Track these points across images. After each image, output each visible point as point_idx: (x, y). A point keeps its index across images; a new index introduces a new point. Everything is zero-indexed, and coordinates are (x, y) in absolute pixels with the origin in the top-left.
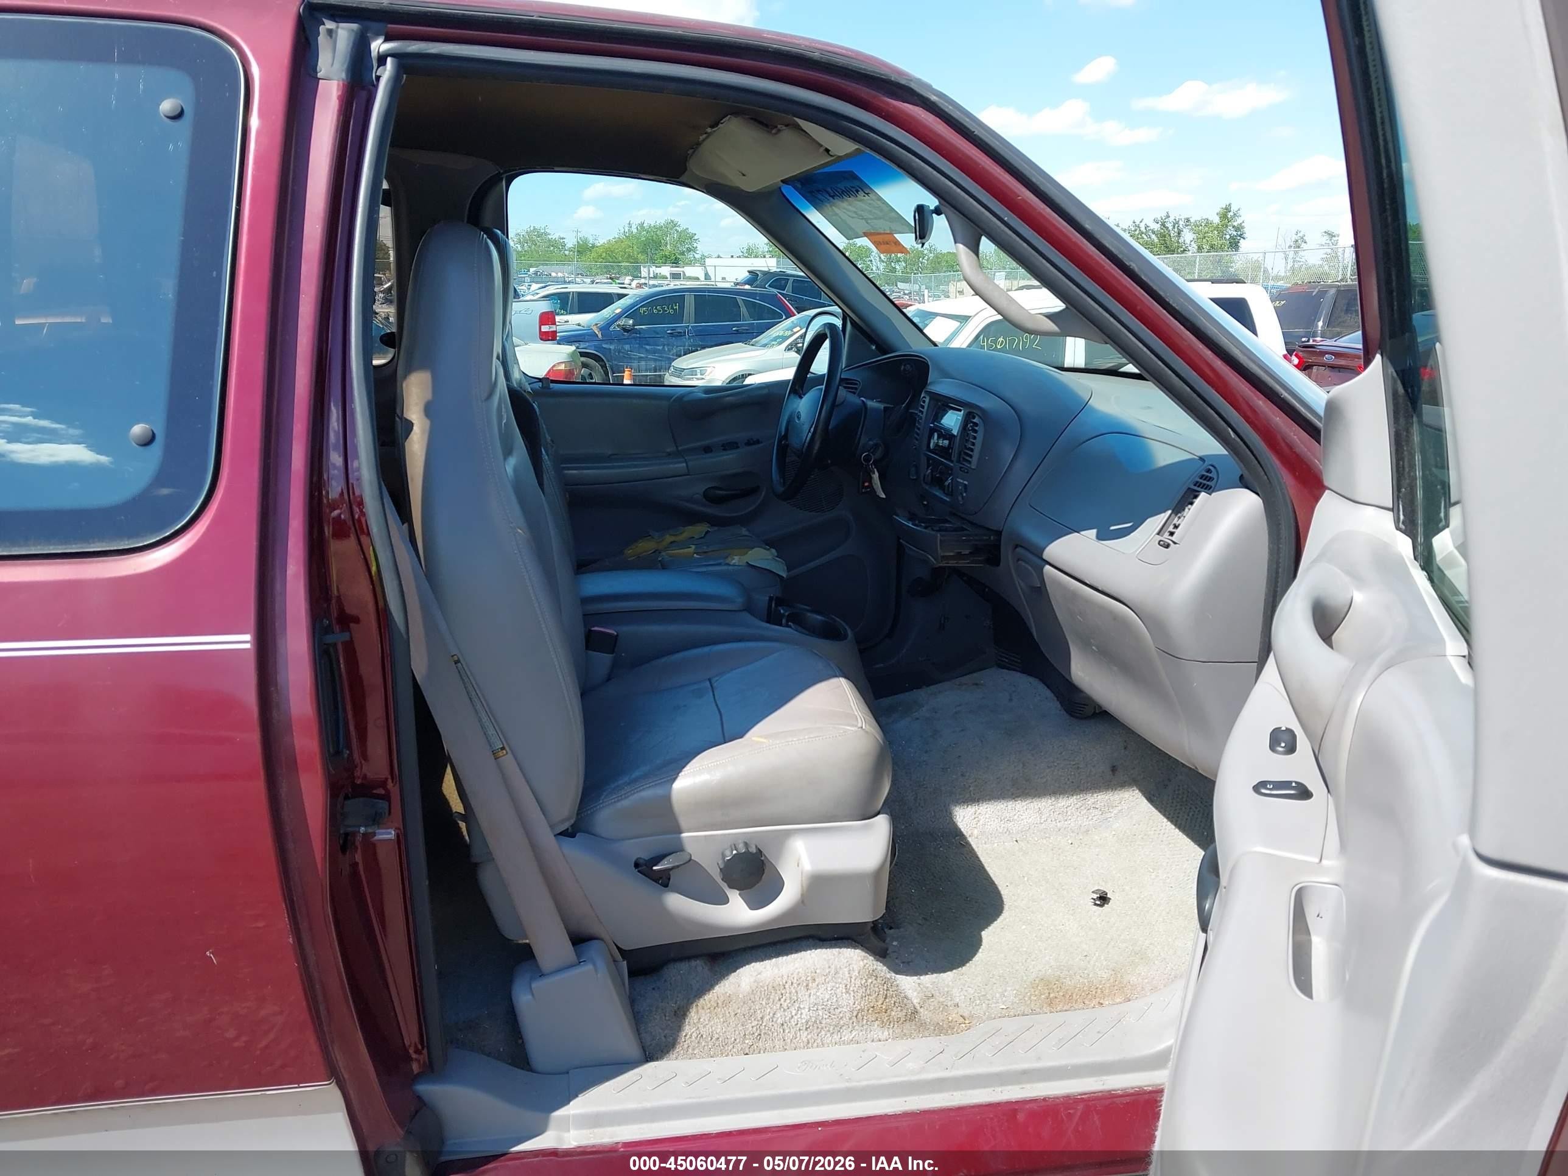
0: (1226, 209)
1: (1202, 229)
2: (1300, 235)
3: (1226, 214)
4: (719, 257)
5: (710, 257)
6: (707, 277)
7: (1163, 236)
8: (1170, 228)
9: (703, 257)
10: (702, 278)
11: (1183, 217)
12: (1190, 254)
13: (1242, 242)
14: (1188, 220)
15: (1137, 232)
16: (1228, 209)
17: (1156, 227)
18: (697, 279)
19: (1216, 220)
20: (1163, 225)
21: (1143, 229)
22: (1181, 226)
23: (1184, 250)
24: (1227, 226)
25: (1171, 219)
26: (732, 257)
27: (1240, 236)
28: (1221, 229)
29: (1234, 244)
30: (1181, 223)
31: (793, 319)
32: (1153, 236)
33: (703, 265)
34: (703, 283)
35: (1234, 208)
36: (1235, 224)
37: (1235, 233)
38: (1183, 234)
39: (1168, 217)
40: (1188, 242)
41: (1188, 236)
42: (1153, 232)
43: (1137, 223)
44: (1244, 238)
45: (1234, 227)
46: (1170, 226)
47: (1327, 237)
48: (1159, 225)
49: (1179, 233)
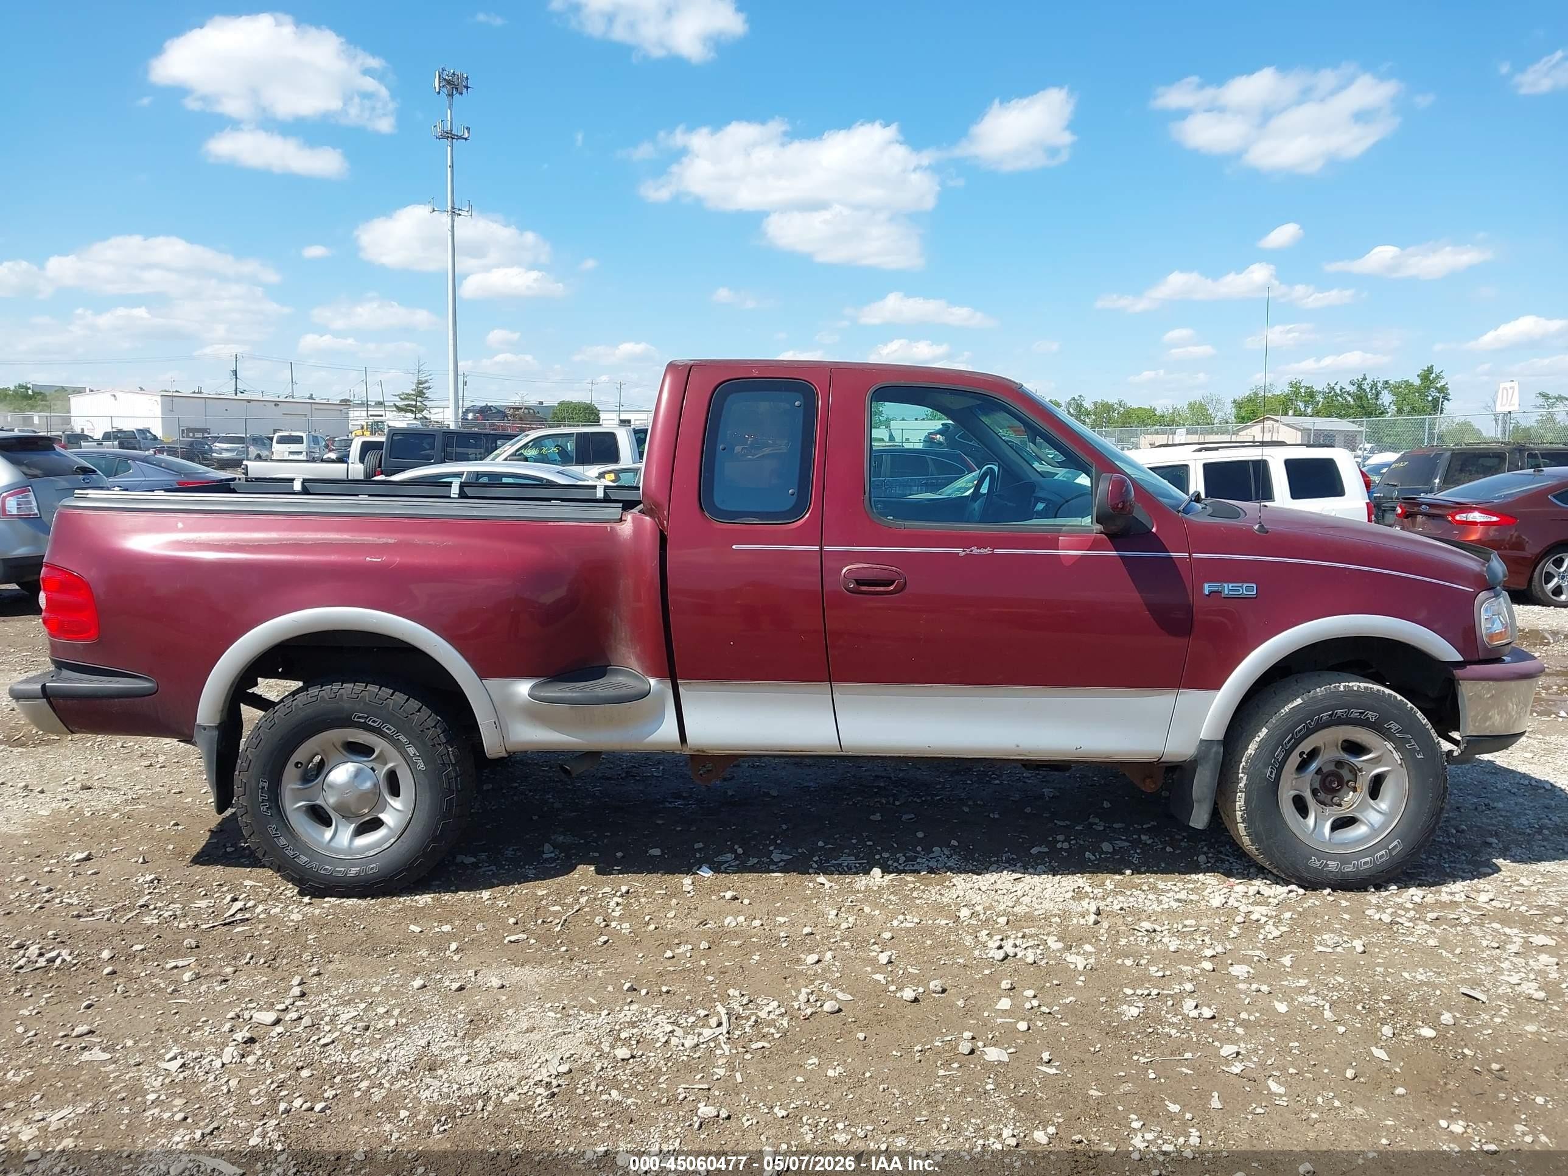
0: (1428, 370)
1: (1401, 392)
3: (1427, 376)
4: (903, 420)
5: (894, 419)
6: (892, 438)
7: (1360, 397)
8: (1368, 390)
9: (888, 420)
10: (887, 439)
11: (1381, 380)
12: (1388, 417)
13: (1446, 404)
15: (1331, 395)
16: (1430, 370)
17: (1352, 389)
18: (882, 440)
19: (1417, 382)
20: (1360, 386)
21: (1338, 391)
22: (1379, 388)
23: (1382, 413)
24: (1429, 388)
25: (1368, 381)
26: (916, 419)
27: (1444, 398)
28: (1423, 391)
29: (1436, 406)
30: (1379, 385)
31: (974, 474)
32: (1349, 398)
33: (888, 427)
34: (887, 444)
35: (1436, 370)
36: (1438, 386)
37: (1438, 395)
38: (1381, 396)
39: (1365, 378)
40: (1386, 404)
41: (1386, 398)
42: (1349, 394)
43: (1332, 384)
44: (1448, 400)
45: (1436, 388)
46: (1367, 388)
48: (1355, 388)
49: (1377, 395)
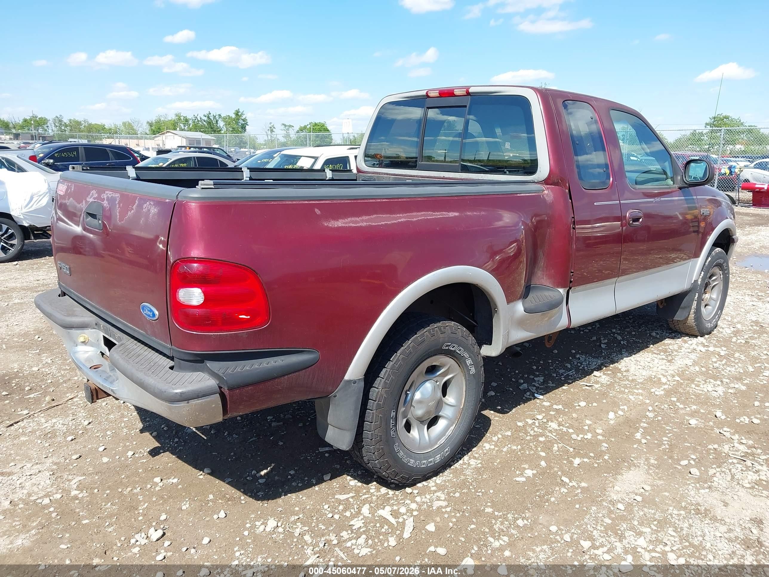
0: (237, 111)
1: (228, 121)
2: (272, 124)
3: (237, 113)
7: (210, 123)
8: (212, 119)
11: (217, 114)
12: (223, 132)
13: (247, 127)
14: (220, 115)
15: (196, 121)
17: (205, 118)
19: (234, 116)
20: (209, 117)
21: (199, 119)
22: (217, 118)
23: (220, 130)
24: (239, 119)
25: (212, 115)
27: (246, 124)
28: (236, 121)
29: (244, 128)
30: (217, 117)
32: (204, 123)
35: (241, 111)
36: (242, 118)
37: (243, 122)
38: (218, 122)
39: (210, 114)
40: (222, 126)
41: (221, 124)
42: (205, 121)
43: (196, 116)
44: (248, 125)
45: (242, 119)
46: (212, 118)
47: (284, 126)
49: (217, 122)
